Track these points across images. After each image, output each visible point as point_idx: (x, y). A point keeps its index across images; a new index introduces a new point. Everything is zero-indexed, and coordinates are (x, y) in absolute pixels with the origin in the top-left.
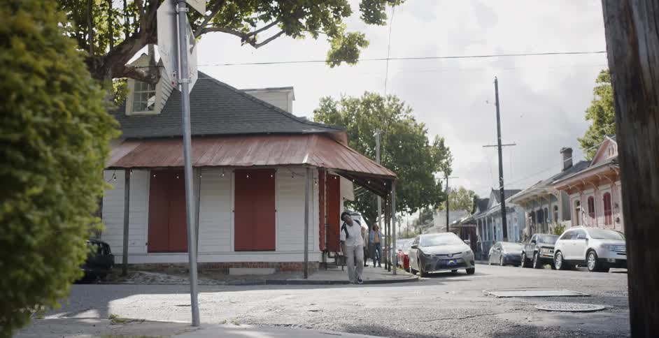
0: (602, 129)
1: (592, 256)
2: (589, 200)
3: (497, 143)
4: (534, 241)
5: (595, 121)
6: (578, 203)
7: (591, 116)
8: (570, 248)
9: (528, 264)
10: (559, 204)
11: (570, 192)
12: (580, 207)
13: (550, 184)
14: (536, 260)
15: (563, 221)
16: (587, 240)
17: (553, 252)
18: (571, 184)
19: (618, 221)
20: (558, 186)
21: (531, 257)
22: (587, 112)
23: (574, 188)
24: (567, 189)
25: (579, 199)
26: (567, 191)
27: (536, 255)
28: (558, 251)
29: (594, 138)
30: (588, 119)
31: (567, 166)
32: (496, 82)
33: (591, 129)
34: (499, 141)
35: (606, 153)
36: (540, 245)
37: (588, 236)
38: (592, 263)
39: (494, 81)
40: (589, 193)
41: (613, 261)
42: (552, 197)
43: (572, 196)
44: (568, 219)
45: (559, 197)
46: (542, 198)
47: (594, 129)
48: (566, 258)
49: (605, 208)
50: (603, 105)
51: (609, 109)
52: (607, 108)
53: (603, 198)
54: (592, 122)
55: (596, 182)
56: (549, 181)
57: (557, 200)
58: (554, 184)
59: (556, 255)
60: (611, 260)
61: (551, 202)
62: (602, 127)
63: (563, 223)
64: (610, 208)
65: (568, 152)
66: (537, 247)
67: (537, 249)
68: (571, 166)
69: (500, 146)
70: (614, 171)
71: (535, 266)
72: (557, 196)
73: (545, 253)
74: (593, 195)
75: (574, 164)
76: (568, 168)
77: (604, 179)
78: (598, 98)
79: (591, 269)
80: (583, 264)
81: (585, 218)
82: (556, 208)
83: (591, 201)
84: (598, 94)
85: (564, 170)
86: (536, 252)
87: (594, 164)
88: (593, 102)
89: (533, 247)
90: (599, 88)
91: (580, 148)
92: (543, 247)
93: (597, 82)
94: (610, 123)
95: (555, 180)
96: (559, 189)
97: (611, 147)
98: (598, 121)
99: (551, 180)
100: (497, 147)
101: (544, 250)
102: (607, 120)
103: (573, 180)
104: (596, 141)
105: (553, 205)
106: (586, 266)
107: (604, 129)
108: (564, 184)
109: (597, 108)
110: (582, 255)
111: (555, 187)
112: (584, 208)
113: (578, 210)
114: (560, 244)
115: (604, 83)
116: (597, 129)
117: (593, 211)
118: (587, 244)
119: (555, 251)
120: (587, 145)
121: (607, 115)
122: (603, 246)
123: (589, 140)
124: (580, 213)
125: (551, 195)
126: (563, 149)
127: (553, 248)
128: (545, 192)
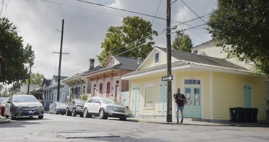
0: (108, 53)
1: (102, 112)
2: (100, 85)
3: (59, 52)
4: (74, 103)
5: (105, 48)
6: (95, 86)
7: (104, 46)
8: (91, 107)
9: (69, 114)
10: (86, 85)
11: (92, 80)
12: (96, 87)
13: (83, 75)
14: (74, 112)
15: (87, 93)
16: (100, 103)
17: (83, 108)
18: (93, 76)
19: (112, 95)
20: (87, 76)
21: (71, 110)
22: (102, 44)
23: (94, 78)
24: (91, 78)
25: (96, 84)
26: (90, 79)
27: (74, 110)
28: (86, 108)
29: (104, 56)
30: (102, 47)
31: (92, 67)
32: (63, 21)
33: (103, 52)
34: (61, 51)
35: (110, 63)
36: (76, 105)
37: (101, 102)
38: (102, 115)
39: (62, 20)
40: (101, 81)
41: (112, 114)
42: (83, 82)
43: (93, 82)
44: (90, 93)
45: (87, 82)
46: (78, 81)
47: (104, 52)
48: (89, 112)
49: (107, 89)
50: (109, 42)
51: (112, 44)
52: (111, 43)
53: (107, 84)
54: (104, 49)
55: (105, 76)
56: (83, 74)
57: (85, 83)
58: (85, 76)
59: (84, 110)
60: (110, 114)
61: (82, 84)
62: (108, 52)
63: (87, 95)
64: (109, 89)
65: (92, 61)
66: (75, 106)
67: (75, 107)
68: (93, 68)
69: (61, 53)
70: (114, 72)
71: (73, 115)
72: (85, 82)
73: (79, 109)
74: (102, 82)
75: (94, 67)
76: (92, 68)
77: (108, 75)
78: (107, 39)
79: (101, 118)
80: (97, 115)
81: (97, 93)
82: (84, 87)
83: (101, 85)
84: (108, 36)
85: (90, 69)
86: (74, 108)
87: (104, 68)
88: (105, 40)
89: (73, 105)
90: (108, 34)
91: (97, 60)
92: (78, 106)
93: (108, 31)
94: (111, 50)
95: (85, 73)
96: (87, 78)
97: (113, 61)
98: (107, 49)
99: (84, 73)
100: (59, 54)
101: (79, 107)
102: (111, 49)
103: (94, 74)
104: (104, 58)
105: (83, 85)
106: (98, 116)
107: (109, 53)
108: (90, 76)
109: (107, 42)
110: (97, 111)
111: (85, 77)
112: (98, 88)
113: (95, 89)
114: (87, 105)
115: (111, 32)
116: (106, 52)
117: (102, 90)
118: (100, 106)
119: (84, 108)
120: (100, 59)
121: (111, 47)
122: (108, 107)
123: (102, 57)
124: (95, 90)
125: (83, 80)
126: (91, 59)
127: (83, 107)
128: (80, 79)
